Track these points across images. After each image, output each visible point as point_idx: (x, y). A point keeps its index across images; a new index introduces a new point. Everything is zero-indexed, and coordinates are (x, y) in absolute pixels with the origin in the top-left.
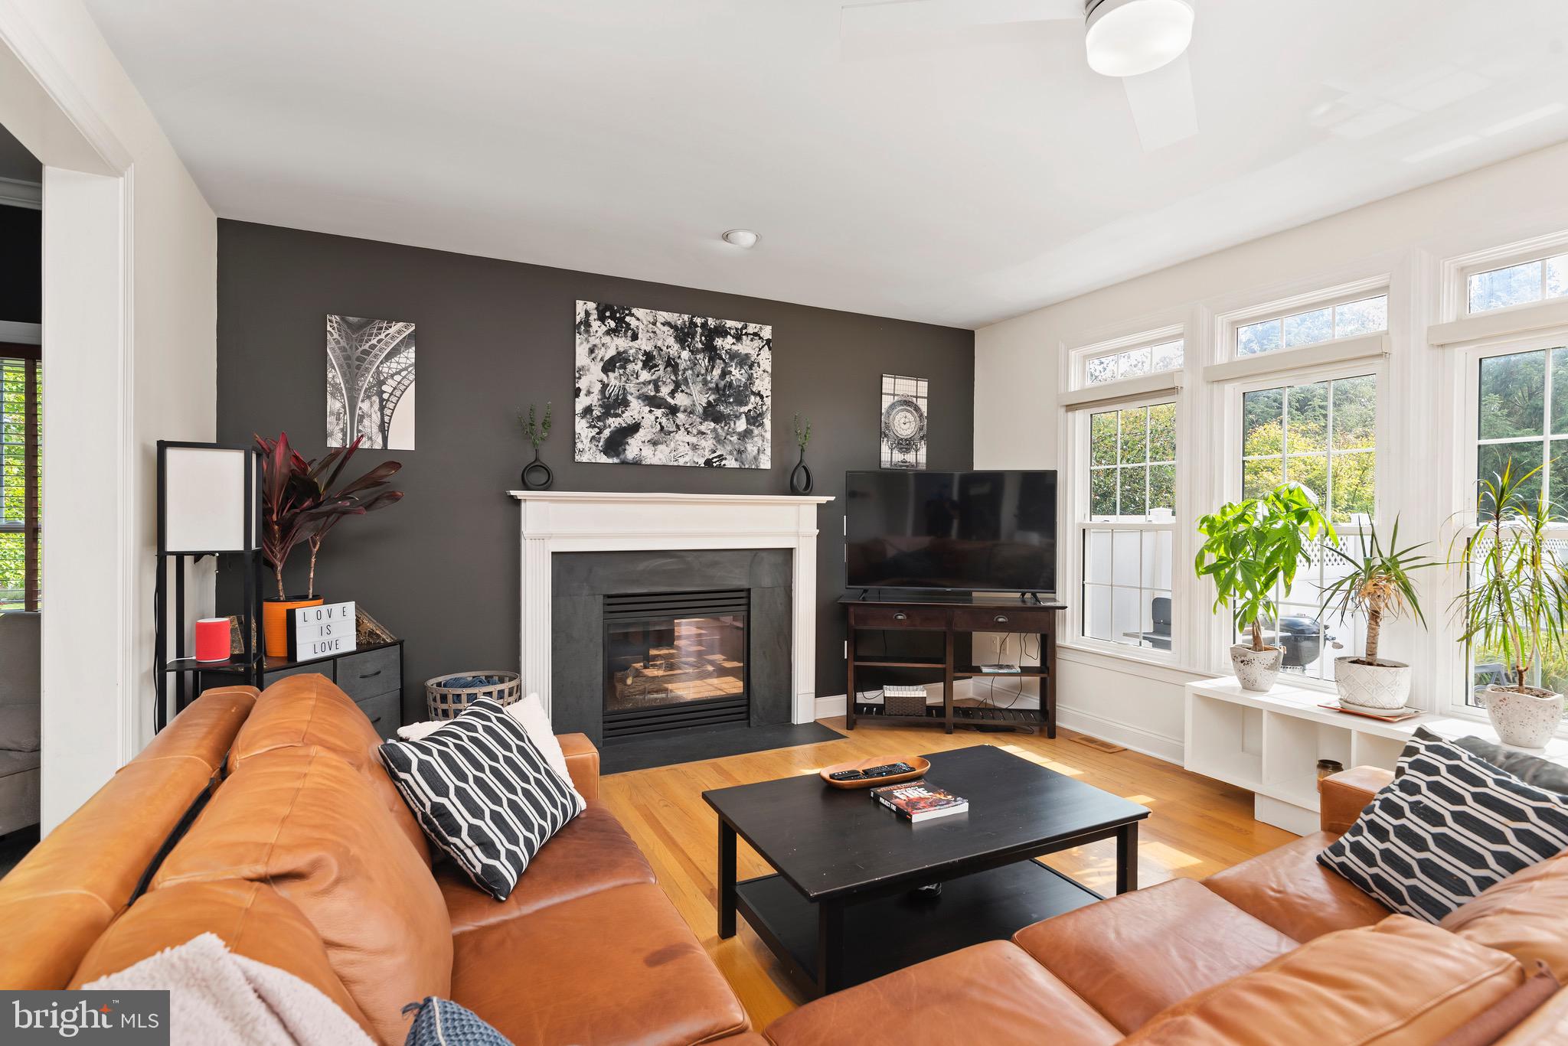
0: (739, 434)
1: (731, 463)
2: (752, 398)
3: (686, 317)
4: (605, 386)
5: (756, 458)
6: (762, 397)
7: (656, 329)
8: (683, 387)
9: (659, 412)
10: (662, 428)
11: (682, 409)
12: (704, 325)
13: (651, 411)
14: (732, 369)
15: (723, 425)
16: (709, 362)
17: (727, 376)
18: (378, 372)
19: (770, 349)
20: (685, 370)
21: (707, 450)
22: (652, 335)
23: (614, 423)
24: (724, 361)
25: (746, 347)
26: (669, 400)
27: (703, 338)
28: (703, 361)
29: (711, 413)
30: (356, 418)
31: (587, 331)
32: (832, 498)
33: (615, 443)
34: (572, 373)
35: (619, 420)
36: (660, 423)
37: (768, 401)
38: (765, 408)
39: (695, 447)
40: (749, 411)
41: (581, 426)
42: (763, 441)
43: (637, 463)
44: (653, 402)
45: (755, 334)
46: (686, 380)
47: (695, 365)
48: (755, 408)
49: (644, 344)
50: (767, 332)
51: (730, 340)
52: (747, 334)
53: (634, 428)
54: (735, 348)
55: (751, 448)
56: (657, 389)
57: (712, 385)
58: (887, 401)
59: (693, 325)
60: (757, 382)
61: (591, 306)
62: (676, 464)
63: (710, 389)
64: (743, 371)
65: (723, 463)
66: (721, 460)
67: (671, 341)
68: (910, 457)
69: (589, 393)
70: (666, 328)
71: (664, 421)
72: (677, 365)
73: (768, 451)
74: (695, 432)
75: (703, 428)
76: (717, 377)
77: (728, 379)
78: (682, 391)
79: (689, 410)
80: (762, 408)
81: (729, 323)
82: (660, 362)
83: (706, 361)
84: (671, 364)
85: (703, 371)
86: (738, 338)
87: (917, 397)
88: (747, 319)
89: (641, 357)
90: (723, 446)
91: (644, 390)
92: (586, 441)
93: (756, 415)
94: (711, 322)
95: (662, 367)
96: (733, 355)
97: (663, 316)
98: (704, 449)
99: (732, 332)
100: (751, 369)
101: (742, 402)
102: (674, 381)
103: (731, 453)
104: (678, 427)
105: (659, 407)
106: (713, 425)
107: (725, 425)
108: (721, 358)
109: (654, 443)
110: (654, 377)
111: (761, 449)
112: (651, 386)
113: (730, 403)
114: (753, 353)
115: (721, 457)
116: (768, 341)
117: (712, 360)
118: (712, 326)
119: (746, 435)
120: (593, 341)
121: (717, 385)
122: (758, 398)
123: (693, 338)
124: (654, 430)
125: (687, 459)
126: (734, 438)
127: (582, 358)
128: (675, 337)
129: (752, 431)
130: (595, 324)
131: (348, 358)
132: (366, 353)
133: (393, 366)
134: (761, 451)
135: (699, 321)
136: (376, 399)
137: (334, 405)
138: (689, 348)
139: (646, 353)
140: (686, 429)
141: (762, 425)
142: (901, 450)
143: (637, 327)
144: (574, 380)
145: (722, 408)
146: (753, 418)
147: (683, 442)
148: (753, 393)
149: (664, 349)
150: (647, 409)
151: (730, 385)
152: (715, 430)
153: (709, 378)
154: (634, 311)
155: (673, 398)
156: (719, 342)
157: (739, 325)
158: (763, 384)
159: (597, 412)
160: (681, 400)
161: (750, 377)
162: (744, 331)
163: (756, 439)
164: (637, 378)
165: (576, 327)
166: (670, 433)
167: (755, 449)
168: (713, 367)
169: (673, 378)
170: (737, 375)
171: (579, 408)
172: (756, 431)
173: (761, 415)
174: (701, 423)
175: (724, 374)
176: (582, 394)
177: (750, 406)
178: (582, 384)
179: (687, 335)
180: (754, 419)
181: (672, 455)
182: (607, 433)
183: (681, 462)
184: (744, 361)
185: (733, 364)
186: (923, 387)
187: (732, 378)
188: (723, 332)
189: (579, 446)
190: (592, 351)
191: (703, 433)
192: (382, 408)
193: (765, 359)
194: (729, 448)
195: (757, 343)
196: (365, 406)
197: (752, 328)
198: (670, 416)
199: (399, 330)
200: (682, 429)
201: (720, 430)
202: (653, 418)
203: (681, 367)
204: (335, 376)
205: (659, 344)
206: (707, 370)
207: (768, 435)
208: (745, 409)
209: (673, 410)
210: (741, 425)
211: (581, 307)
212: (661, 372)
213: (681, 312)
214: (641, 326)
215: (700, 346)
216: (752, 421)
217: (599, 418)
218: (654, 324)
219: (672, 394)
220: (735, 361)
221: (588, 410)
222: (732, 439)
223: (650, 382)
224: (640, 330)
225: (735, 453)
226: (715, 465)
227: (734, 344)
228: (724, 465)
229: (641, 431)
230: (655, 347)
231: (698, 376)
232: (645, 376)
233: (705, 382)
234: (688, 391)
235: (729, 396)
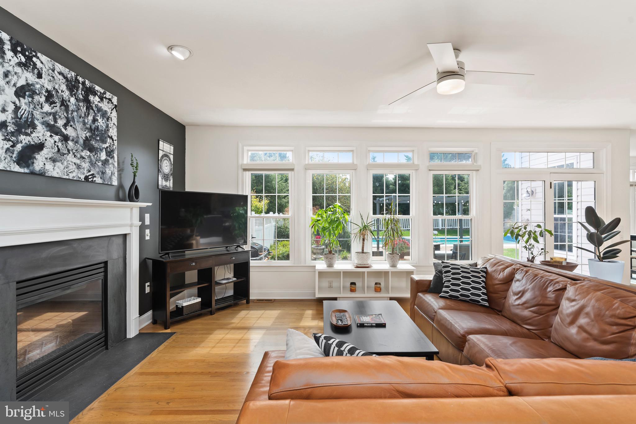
0: (102, 161)
1: (98, 179)
2: (109, 139)
3: (73, 74)
4: (17, 108)
5: (110, 178)
6: (113, 140)
7: (54, 75)
8: (72, 123)
9: (57, 138)
10: (59, 150)
11: (71, 138)
12: (84, 84)
13: (51, 136)
14: (99, 119)
15: (94, 154)
16: (86, 110)
17: (96, 122)
19: (116, 111)
20: (73, 111)
21: (86, 170)
22: (51, 78)
23: (24, 139)
24: (94, 111)
25: (105, 106)
26: (63, 130)
27: (83, 92)
28: (83, 108)
29: (87, 145)
32: (150, 204)
33: (26, 156)
35: (28, 138)
36: (57, 146)
37: (116, 143)
38: (114, 147)
39: (79, 167)
40: (107, 147)
42: (114, 167)
43: (42, 174)
44: (53, 129)
45: (110, 100)
46: (73, 118)
47: (79, 109)
48: (110, 146)
49: (46, 83)
50: (115, 100)
51: (97, 98)
52: (106, 98)
53: (40, 147)
54: (100, 105)
55: (108, 171)
56: (55, 121)
57: (88, 126)
58: (161, 154)
59: (77, 81)
60: (111, 130)
61: (6, 37)
62: (67, 177)
63: (87, 128)
64: (104, 121)
65: (94, 179)
66: (93, 177)
67: (64, 87)
68: (168, 184)
69: (4, 111)
70: (61, 77)
71: (60, 144)
72: (68, 106)
73: (116, 174)
74: (79, 156)
75: (83, 154)
76: (90, 121)
77: (96, 124)
78: (71, 126)
79: (75, 140)
80: (113, 147)
81: (97, 88)
82: (57, 101)
83: (85, 108)
84: (64, 104)
85: (83, 115)
86: (101, 99)
87: (170, 154)
88: (106, 89)
89: (44, 93)
90: (94, 168)
91: (46, 119)
93: (110, 151)
94: (87, 83)
95: (58, 105)
96: (99, 109)
97: (59, 67)
98: (84, 168)
99: (99, 94)
100: (108, 121)
101: (104, 142)
102: (66, 117)
103: (98, 174)
104: (68, 150)
105: (57, 134)
106: (88, 153)
107: (95, 155)
108: (93, 109)
109: (54, 160)
110: (53, 111)
111: (113, 172)
112: (51, 117)
113: (97, 140)
114: (109, 111)
115: (93, 175)
116: (116, 106)
117: (88, 108)
118: (88, 86)
119: (105, 162)
120: (7, 66)
121: (91, 127)
122: (111, 140)
123: (77, 90)
124: (53, 151)
125: (74, 174)
126: (100, 164)
128: (67, 86)
129: (108, 160)
130: (9, 53)
135: (80, 79)
138: (75, 96)
139: (47, 91)
140: (74, 153)
141: (113, 157)
142: (165, 180)
143: (41, 68)
145: (93, 142)
146: (109, 152)
147: (72, 162)
148: (109, 136)
149: (60, 92)
150: (49, 134)
151: (97, 128)
152: (89, 157)
153: (86, 121)
154: (39, 55)
155: (66, 129)
156: (91, 98)
157: (102, 91)
158: (113, 132)
159: (10, 128)
160: (69, 132)
161: (107, 126)
162: (104, 96)
163: (110, 166)
164: (42, 108)
166: (64, 154)
167: (110, 172)
168: (89, 114)
169: (65, 114)
170: (101, 122)
172: (110, 161)
173: (113, 151)
174: (82, 151)
175: (95, 120)
177: (107, 145)
179: (74, 86)
181: (65, 170)
182: (19, 147)
183: (71, 176)
184: (104, 115)
185: (99, 115)
186: (172, 149)
187: (98, 123)
188: (94, 93)
190: (6, 75)
191: (84, 158)
193: (114, 117)
194: (97, 170)
195: (110, 106)
197: (108, 95)
198: (64, 142)
200: (71, 153)
201: (92, 157)
202: (53, 141)
203: (71, 108)
205: (57, 87)
206: (85, 114)
207: (116, 164)
208: (105, 146)
209: (66, 138)
210: (103, 156)
212: (58, 108)
213: (71, 69)
214: (44, 69)
215: (81, 97)
216: (108, 154)
217: (12, 134)
218: (53, 70)
219: (65, 126)
220: (100, 113)
221: (3, 125)
222: (99, 164)
223: (50, 114)
224: (43, 72)
225: (100, 173)
226: (90, 180)
227: (99, 102)
228: (95, 181)
229: (45, 151)
230: (54, 88)
231: (80, 118)
232: (47, 108)
233: (84, 124)
234: (75, 127)
235: (97, 136)
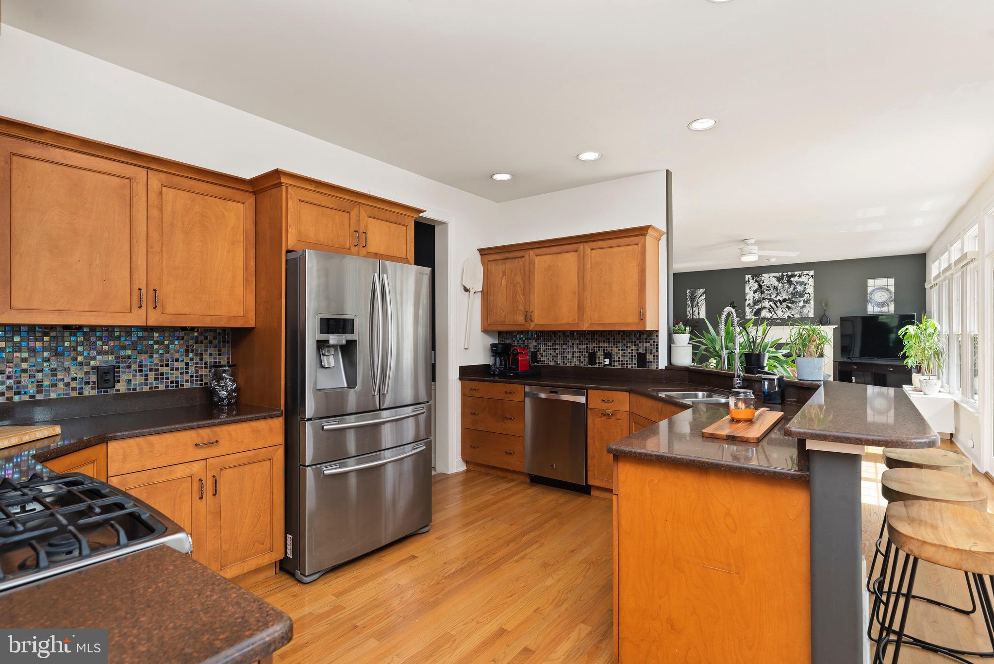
0: (800, 307)
1: (797, 316)
2: (806, 295)
3: (780, 274)
4: (754, 297)
5: (807, 314)
6: (810, 294)
7: (770, 279)
8: (780, 295)
9: (771, 303)
10: (772, 307)
12: (787, 275)
14: (798, 287)
18: (698, 301)
19: (813, 278)
21: (788, 313)
22: (769, 281)
23: (757, 307)
24: (795, 285)
25: (803, 279)
26: (775, 299)
27: (787, 279)
28: (787, 286)
29: (790, 301)
30: (693, 312)
31: (749, 283)
32: (837, 326)
33: (757, 313)
34: (744, 295)
35: (758, 306)
37: (812, 295)
38: (811, 298)
39: (784, 312)
41: (747, 309)
42: (810, 308)
43: (764, 318)
45: (807, 274)
46: (780, 293)
47: (784, 287)
48: (807, 298)
49: (766, 284)
50: (812, 273)
51: (797, 278)
52: (803, 275)
53: (763, 308)
54: (799, 280)
55: (805, 311)
56: (771, 296)
57: (790, 293)
58: (869, 290)
59: (783, 275)
60: (808, 289)
61: (750, 276)
62: (777, 318)
64: (802, 287)
67: (775, 281)
68: (885, 309)
69: (749, 299)
70: (774, 278)
72: (777, 288)
73: (813, 311)
76: (792, 290)
77: (796, 290)
81: (796, 273)
84: (775, 288)
86: (800, 276)
87: (888, 285)
88: (803, 270)
90: (794, 311)
91: (766, 297)
92: (749, 313)
93: (807, 300)
94: (790, 274)
95: (772, 290)
96: (798, 283)
97: (773, 275)
99: (798, 275)
100: (805, 285)
101: (802, 297)
103: (797, 313)
107: (795, 305)
108: (793, 284)
110: (770, 293)
112: (769, 295)
113: (797, 297)
114: (806, 281)
115: (793, 315)
116: (812, 276)
117: (790, 285)
119: (803, 307)
120: (750, 285)
121: (792, 292)
122: (808, 295)
123: (783, 280)
125: (781, 316)
126: (799, 308)
127: (747, 290)
128: (777, 280)
129: (805, 305)
130: (751, 281)
131: (691, 298)
132: (695, 297)
133: (701, 299)
134: (810, 311)
135: (785, 274)
136: (697, 307)
137: (689, 309)
138: (782, 283)
139: (767, 286)
141: (810, 303)
142: (879, 307)
143: (764, 279)
144: (745, 296)
145: (794, 299)
148: (806, 293)
149: (773, 284)
150: (768, 302)
151: (797, 292)
153: (789, 291)
154: (763, 275)
156: (792, 279)
157: (800, 273)
158: (810, 290)
159: (752, 305)
161: (805, 288)
163: (807, 308)
165: (744, 283)
167: (807, 311)
168: (790, 287)
169: (776, 292)
170: (800, 288)
171: (746, 304)
172: (807, 305)
173: (809, 300)
175: (794, 289)
176: (747, 300)
177: (805, 298)
178: (747, 298)
179: (781, 279)
180: (807, 302)
181: (776, 315)
182: (755, 310)
183: (779, 317)
184: (802, 283)
185: (798, 285)
186: (892, 281)
187: (798, 289)
188: (794, 276)
189: (746, 314)
190: (750, 288)
192: (698, 309)
193: (811, 282)
194: (797, 311)
195: (808, 277)
196: (695, 309)
197: (805, 273)
199: (702, 291)
201: (793, 306)
203: (779, 289)
204: (689, 303)
206: (788, 288)
207: (813, 306)
208: (803, 299)
210: (802, 304)
211: (747, 277)
212: (772, 291)
213: (778, 272)
215: (785, 281)
217: (752, 306)
218: (770, 277)
219: (776, 297)
221: (749, 304)
225: (799, 313)
226: (791, 317)
228: (795, 317)
229: (766, 309)
230: (770, 284)
231: (785, 290)
233: (787, 292)
235: (797, 295)
